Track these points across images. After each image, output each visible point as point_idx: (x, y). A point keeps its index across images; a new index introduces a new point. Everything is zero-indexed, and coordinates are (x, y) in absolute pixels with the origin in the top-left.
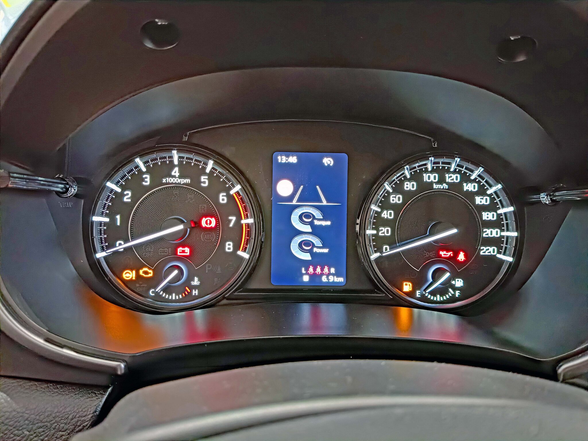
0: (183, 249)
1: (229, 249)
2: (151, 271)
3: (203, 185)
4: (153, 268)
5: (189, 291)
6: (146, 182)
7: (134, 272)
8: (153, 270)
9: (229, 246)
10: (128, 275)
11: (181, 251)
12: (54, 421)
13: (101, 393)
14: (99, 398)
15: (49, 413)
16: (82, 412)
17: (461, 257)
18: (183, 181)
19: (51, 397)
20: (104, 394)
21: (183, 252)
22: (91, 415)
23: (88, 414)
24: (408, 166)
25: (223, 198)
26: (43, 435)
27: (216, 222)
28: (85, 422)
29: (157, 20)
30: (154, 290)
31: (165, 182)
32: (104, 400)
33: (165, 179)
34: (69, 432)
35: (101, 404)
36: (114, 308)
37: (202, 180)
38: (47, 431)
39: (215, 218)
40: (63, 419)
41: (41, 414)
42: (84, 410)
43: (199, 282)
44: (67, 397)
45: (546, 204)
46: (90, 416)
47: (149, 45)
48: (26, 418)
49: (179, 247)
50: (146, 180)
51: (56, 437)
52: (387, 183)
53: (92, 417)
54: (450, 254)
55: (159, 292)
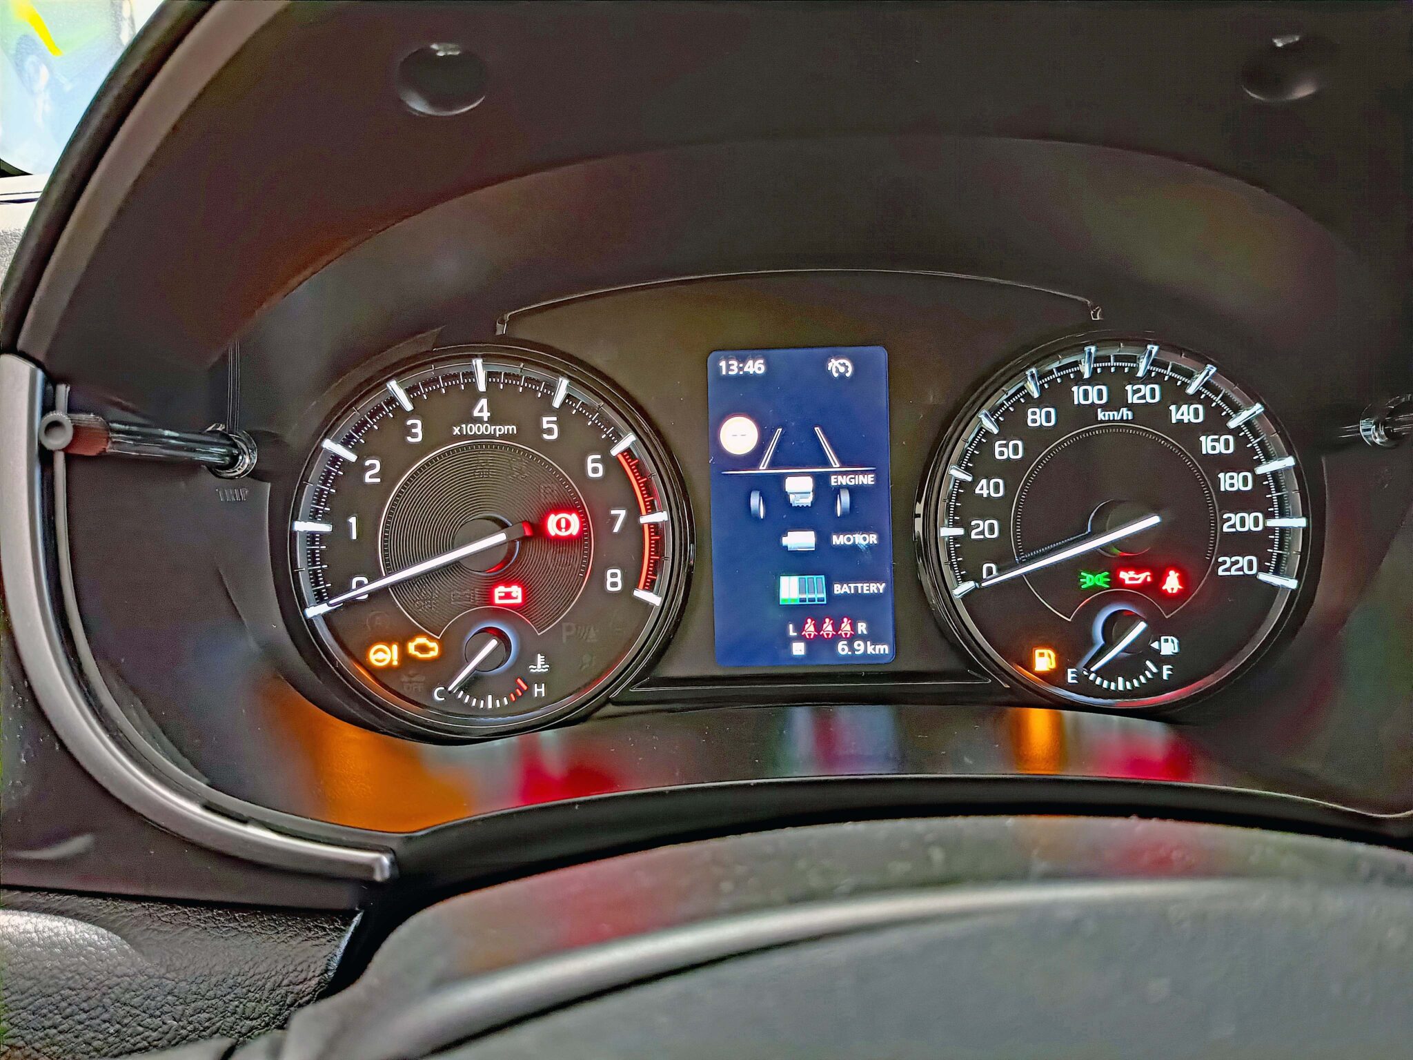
0: (508, 590)
1: (614, 584)
2: (434, 645)
3: (546, 436)
4: (439, 638)
5: (525, 688)
6: (415, 435)
7: (395, 647)
8: (440, 642)
9: (614, 580)
10: (380, 655)
11: (503, 595)
12: (233, 996)
13: (336, 928)
14: (334, 940)
15: (221, 977)
16: (296, 973)
17: (1172, 583)
18: (500, 430)
19: (222, 940)
20: (344, 930)
21: (508, 596)
22: (317, 979)
23: (308, 978)
24: (1034, 370)
25: (594, 467)
26: (208, 1028)
27: (581, 523)
28: (304, 996)
29: (435, 47)
30: (443, 688)
31: (459, 434)
32: (344, 943)
33: (459, 428)
34: (267, 1019)
35: (340, 952)
36: (351, 732)
37: (545, 426)
38: (217, 1019)
39: (578, 514)
40: (252, 990)
41: (202, 978)
42: (299, 969)
43: (548, 666)
44: (259, 939)
45: (1374, 443)
46: (314, 982)
47: (418, 105)
48: (170, 987)
49: (496, 585)
50: (414, 431)
51: (239, 1032)
52: (984, 411)
53: (319, 983)
54: (1144, 576)
55: (454, 692)
